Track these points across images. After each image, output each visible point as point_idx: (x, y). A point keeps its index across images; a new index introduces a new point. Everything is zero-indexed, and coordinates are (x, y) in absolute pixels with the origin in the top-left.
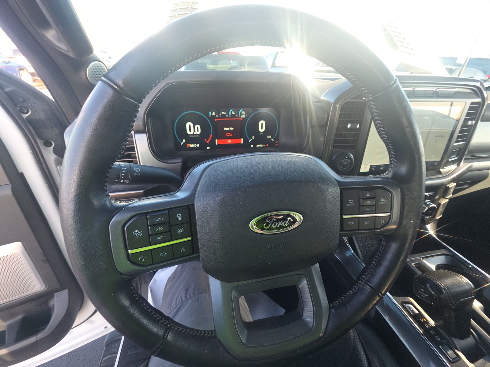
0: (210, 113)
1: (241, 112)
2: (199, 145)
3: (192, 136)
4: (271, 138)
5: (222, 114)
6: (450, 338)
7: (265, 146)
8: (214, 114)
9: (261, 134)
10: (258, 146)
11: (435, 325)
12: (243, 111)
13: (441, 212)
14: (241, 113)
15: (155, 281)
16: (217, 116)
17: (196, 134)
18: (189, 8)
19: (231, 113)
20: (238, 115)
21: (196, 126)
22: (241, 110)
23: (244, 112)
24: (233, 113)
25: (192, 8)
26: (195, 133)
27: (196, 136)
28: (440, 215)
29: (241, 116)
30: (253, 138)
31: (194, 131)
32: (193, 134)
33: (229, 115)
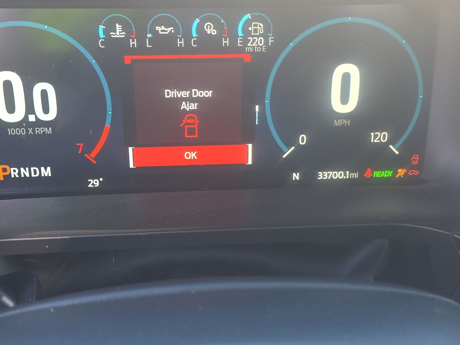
0: (101, 28)
1: (248, 23)
2: (49, 169)
3: (22, 132)
4: (390, 142)
5: (155, 33)
7: (356, 175)
8: (119, 33)
9: (338, 123)
10: (323, 176)
12: (255, 19)
14: (245, 30)
16: (133, 43)
17: (39, 123)
19: (200, 29)
20: (233, 36)
21: (38, 88)
22: (248, 16)
23: (260, 27)
24: (211, 30)
26: (32, 118)
27: (39, 131)
29: (245, 41)
30: (303, 139)
31: (30, 109)
32: (24, 123)
33: (188, 36)
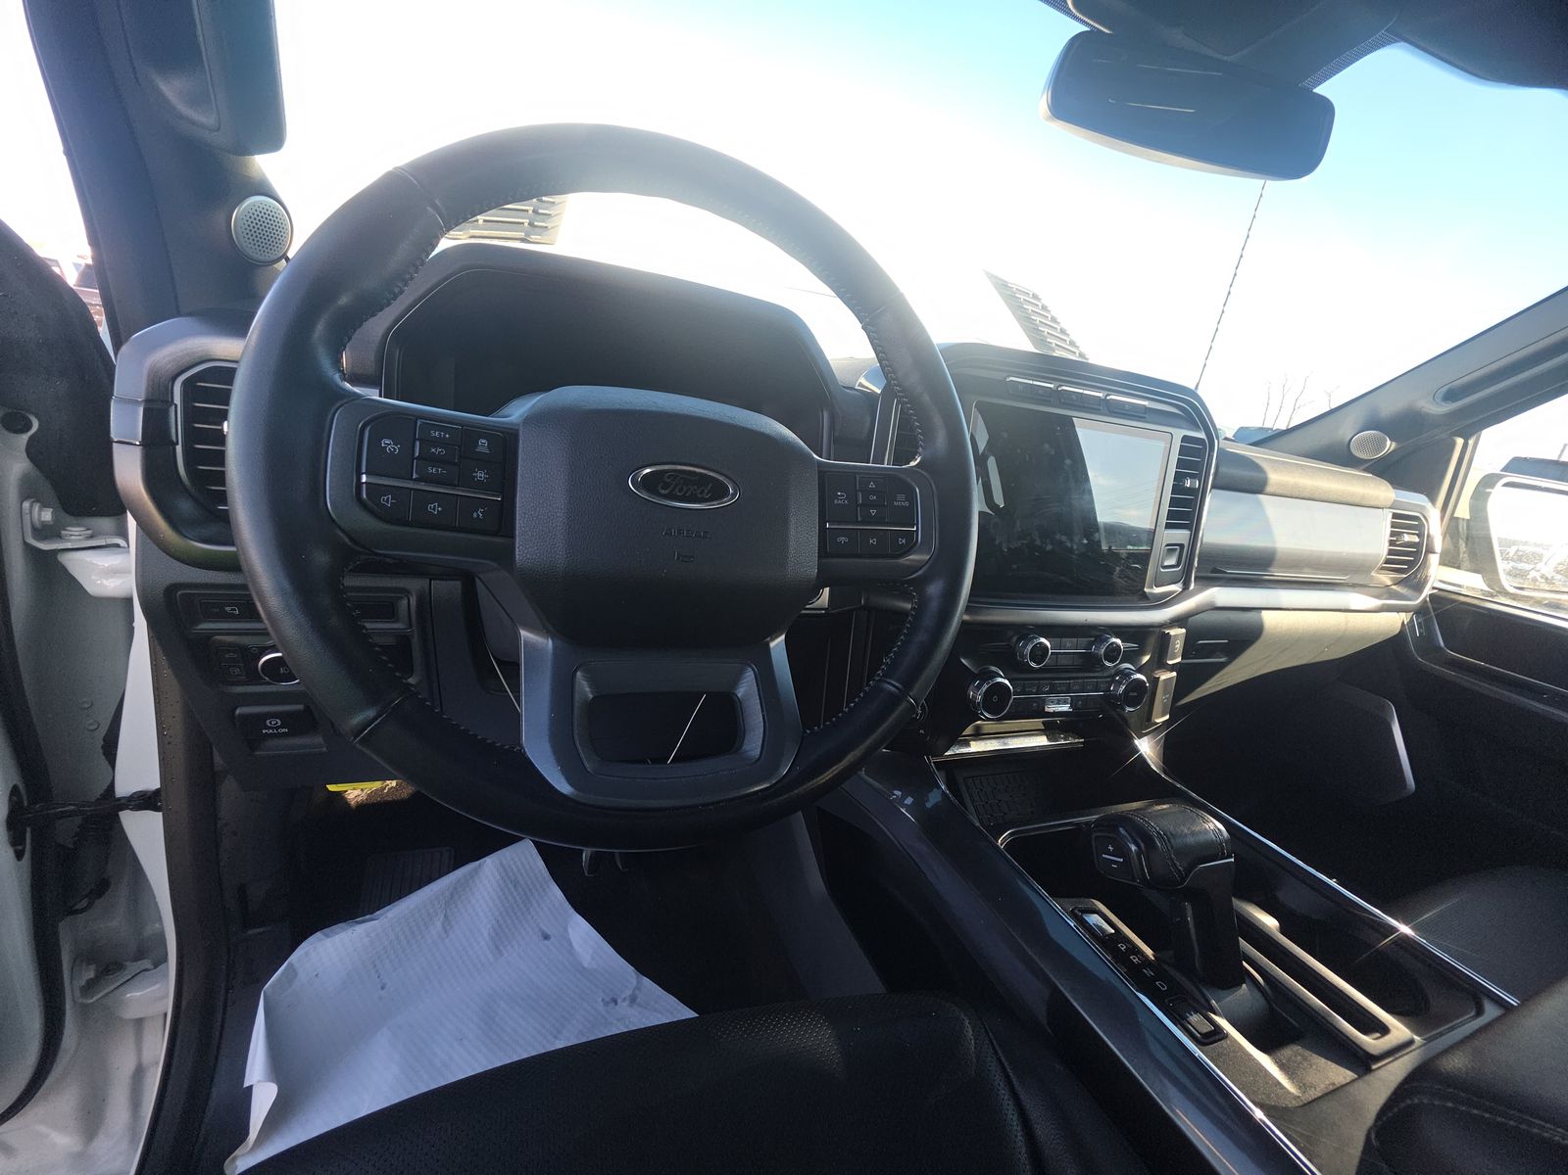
6: (1197, 988)
11: (1154, 956)
13: (1165, 705)
15: (293, 972)
18: (527, 211)
25: (531, 224)
28: (1163, 715)
